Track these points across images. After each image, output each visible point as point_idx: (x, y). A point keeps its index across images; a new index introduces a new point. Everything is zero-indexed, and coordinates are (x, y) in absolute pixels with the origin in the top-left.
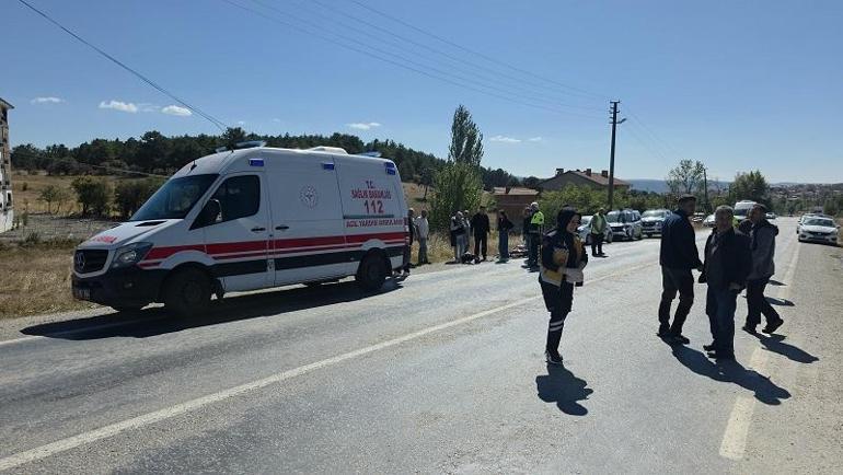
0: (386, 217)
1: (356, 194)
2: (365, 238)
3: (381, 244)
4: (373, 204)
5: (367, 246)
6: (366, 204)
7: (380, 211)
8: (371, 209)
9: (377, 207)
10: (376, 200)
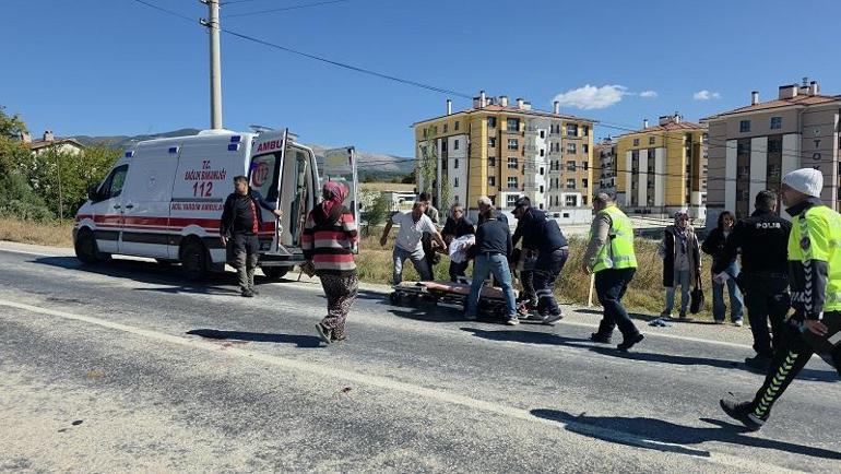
0: (213, 201)
1: (189, 176)
2: (185, 222)
3: (200, 232)
4: (203, 186)
5: (186, 231)
6: (196, 186)
7: (208, 194)
8: (199, 190)
9: (206, 188)
10: (207, 182)
